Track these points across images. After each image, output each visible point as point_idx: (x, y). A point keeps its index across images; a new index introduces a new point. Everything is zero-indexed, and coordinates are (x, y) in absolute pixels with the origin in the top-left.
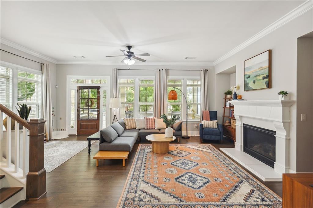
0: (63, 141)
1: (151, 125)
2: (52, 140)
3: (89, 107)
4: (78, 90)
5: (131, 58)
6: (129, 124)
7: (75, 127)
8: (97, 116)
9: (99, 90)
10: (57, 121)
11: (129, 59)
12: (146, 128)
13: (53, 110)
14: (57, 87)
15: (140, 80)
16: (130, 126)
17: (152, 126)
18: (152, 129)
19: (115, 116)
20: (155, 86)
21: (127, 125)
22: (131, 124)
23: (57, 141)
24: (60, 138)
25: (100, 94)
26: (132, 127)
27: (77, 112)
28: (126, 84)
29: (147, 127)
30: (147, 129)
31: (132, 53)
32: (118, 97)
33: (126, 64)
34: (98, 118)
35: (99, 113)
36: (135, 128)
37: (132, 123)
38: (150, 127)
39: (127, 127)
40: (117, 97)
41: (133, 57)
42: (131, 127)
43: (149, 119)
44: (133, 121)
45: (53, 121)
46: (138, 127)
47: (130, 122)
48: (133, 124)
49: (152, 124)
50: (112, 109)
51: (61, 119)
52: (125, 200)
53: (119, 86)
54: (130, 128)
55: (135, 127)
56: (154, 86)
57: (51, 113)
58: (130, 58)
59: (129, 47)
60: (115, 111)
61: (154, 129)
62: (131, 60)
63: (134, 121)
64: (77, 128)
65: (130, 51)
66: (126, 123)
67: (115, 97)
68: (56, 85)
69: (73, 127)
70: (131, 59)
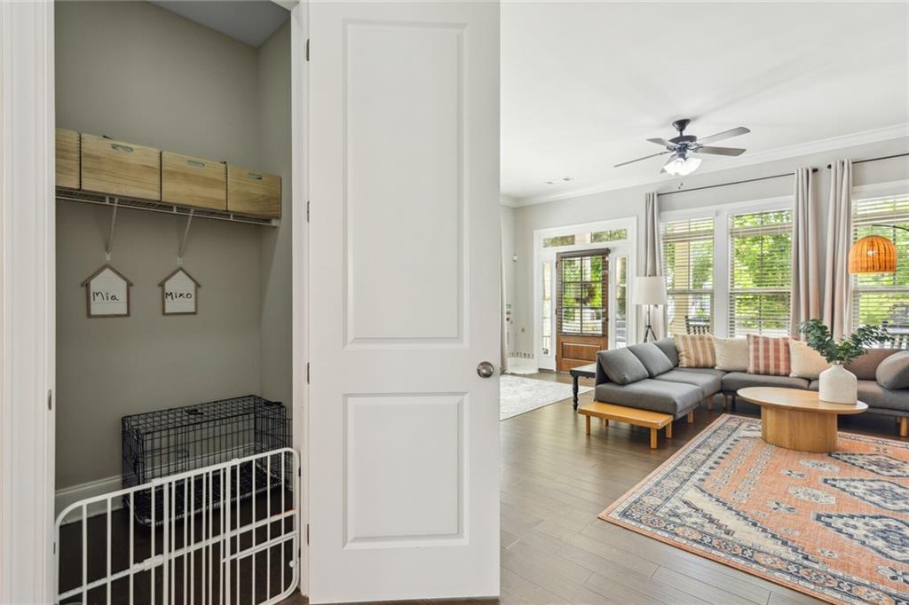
0: (526, 379)
1: (772, 362)
2: (507, 374)
3: (581, 303)
4: (557, 263)
5: (689, 153)
6: (691, 351)
7: (553, 352)
8: (603, 327)
9: (607, 259)
10: (516, 335)
11: (682, 159)
12: (751, 368)
13: (509, 310)
14: (515, 258)
15: (732, 218)
16: (693, 357)
17: (777, 366)
18: (777, 374)
19: (649, 326)
20: (794, 229)
21: (683, 353)
22: (696, 352)
23: (516, 378)
24: (522, 373)
25: (610, 268)
26: (702, 362)
27: (555, 316)
28: (686, 233)
29: (757, 365)
30: (757, 373)
31: (692, 138)
32: (658, 273)
33: (673, 174)
34: (603, 331)
35: (607, 320)
36: (713, 367)
37: (700, 349)
38: (767, 366)
39: (684, 361)
40: (655, 274)
41: (695, 150)
42: (697, 360)
43: (766, 341)
44: (703, 346)
45: (508, 334)
46: (721, 365)
47: (694, 346)
48: (704, 352)
49: (777, 359)
50: (641, 306)
51: (523, 330)
52: (635, 502)
53: (662, 242)
54: (693, 363)
55: (710, 362)
56: (791, 231)
57: (506, 316)
58: (683, 156)
59: (682, 124)
60: (649, 313)
61: (787, 375)
62: (685, 159)
63: (708, 346)
64: (555, 354)
65: (685, 133)
66: (681, 347)
67: (648, 273)
68: (515, 255)
69: (546, 352)
70: (687, 155)
